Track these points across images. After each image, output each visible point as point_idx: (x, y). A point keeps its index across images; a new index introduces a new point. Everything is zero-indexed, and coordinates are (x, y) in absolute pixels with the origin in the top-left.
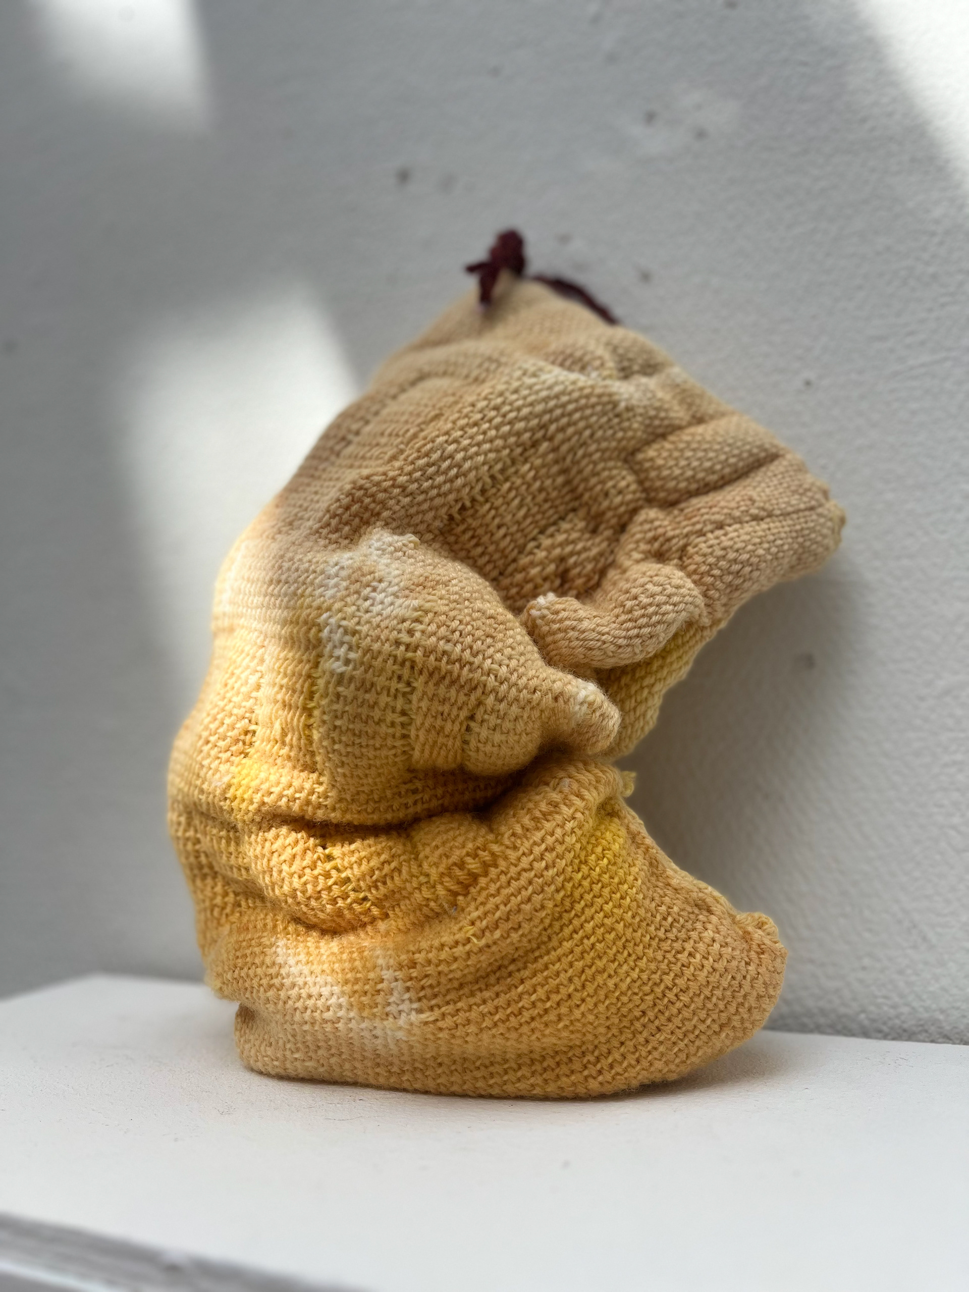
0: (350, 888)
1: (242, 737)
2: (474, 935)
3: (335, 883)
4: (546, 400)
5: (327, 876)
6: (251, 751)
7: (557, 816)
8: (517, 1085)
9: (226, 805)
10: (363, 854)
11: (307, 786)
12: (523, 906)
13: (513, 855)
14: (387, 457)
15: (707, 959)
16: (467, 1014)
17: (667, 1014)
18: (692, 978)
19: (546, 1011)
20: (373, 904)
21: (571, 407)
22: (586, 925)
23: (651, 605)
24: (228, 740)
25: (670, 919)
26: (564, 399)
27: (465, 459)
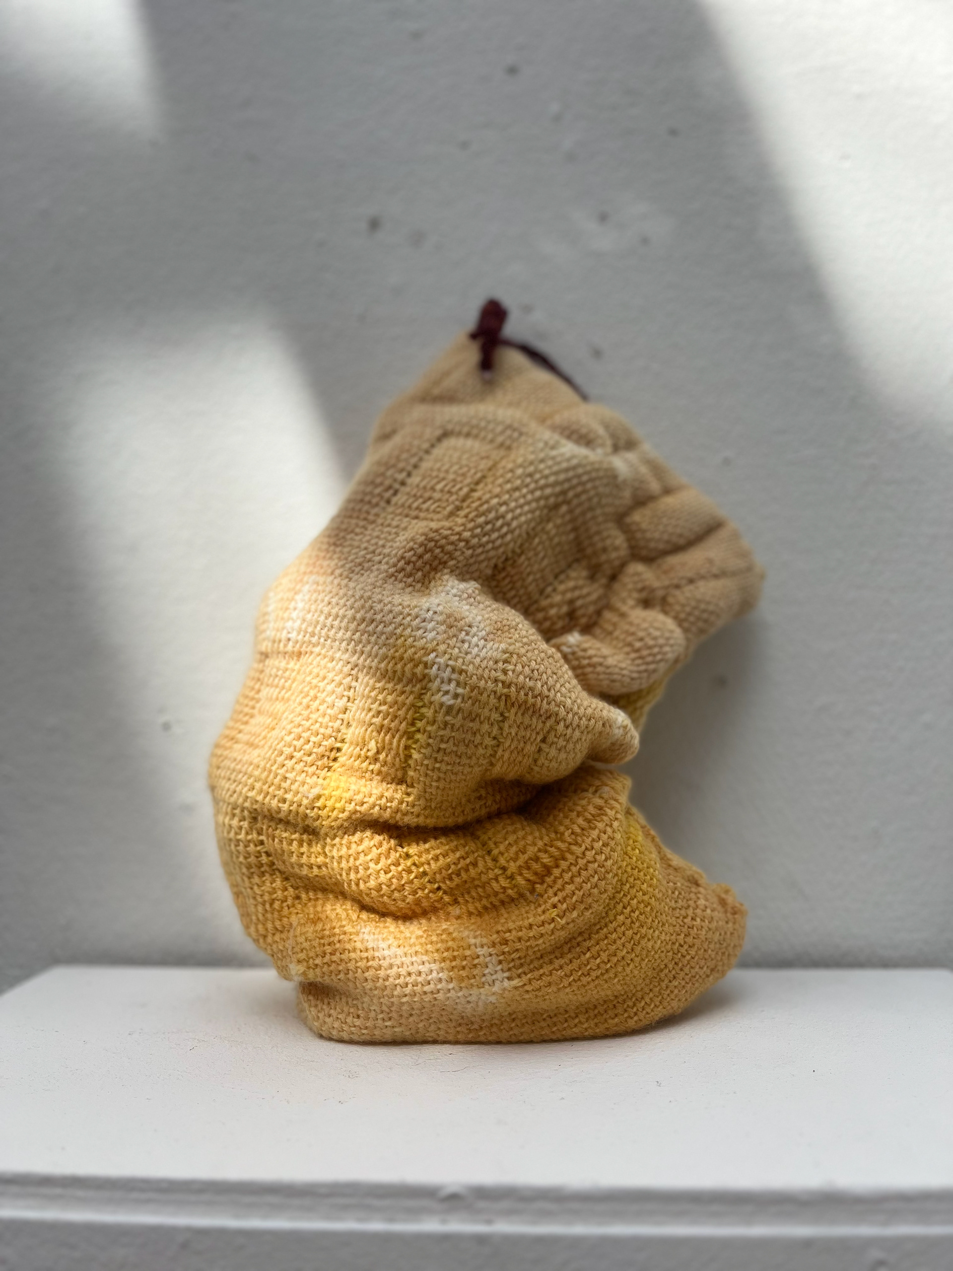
0: (426, 880)
1: (327, 753)
2: (558, 915)
3: (416, 877)
4: (567, 470)
5: (409, 872)
6: (336, 765)
7: (605, 818)
8: (574, 1030)
9: (312, 814)
10: (438, 852)
11: (398, 796)
12: (592, 891)
13: (578, 850)
14: (446, 512)
15: (704, 921)
16: (549, 978)
17: (680, 965)
18: (696, 936)
19: (607, 971)
20: (445, 892)
21: (585, 478)
22: (631, 902)
23: (655, 646)
24: (314, 756)
25: (677, 893)
26: (580, 471)
27: (513, 519)
